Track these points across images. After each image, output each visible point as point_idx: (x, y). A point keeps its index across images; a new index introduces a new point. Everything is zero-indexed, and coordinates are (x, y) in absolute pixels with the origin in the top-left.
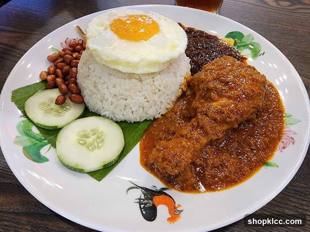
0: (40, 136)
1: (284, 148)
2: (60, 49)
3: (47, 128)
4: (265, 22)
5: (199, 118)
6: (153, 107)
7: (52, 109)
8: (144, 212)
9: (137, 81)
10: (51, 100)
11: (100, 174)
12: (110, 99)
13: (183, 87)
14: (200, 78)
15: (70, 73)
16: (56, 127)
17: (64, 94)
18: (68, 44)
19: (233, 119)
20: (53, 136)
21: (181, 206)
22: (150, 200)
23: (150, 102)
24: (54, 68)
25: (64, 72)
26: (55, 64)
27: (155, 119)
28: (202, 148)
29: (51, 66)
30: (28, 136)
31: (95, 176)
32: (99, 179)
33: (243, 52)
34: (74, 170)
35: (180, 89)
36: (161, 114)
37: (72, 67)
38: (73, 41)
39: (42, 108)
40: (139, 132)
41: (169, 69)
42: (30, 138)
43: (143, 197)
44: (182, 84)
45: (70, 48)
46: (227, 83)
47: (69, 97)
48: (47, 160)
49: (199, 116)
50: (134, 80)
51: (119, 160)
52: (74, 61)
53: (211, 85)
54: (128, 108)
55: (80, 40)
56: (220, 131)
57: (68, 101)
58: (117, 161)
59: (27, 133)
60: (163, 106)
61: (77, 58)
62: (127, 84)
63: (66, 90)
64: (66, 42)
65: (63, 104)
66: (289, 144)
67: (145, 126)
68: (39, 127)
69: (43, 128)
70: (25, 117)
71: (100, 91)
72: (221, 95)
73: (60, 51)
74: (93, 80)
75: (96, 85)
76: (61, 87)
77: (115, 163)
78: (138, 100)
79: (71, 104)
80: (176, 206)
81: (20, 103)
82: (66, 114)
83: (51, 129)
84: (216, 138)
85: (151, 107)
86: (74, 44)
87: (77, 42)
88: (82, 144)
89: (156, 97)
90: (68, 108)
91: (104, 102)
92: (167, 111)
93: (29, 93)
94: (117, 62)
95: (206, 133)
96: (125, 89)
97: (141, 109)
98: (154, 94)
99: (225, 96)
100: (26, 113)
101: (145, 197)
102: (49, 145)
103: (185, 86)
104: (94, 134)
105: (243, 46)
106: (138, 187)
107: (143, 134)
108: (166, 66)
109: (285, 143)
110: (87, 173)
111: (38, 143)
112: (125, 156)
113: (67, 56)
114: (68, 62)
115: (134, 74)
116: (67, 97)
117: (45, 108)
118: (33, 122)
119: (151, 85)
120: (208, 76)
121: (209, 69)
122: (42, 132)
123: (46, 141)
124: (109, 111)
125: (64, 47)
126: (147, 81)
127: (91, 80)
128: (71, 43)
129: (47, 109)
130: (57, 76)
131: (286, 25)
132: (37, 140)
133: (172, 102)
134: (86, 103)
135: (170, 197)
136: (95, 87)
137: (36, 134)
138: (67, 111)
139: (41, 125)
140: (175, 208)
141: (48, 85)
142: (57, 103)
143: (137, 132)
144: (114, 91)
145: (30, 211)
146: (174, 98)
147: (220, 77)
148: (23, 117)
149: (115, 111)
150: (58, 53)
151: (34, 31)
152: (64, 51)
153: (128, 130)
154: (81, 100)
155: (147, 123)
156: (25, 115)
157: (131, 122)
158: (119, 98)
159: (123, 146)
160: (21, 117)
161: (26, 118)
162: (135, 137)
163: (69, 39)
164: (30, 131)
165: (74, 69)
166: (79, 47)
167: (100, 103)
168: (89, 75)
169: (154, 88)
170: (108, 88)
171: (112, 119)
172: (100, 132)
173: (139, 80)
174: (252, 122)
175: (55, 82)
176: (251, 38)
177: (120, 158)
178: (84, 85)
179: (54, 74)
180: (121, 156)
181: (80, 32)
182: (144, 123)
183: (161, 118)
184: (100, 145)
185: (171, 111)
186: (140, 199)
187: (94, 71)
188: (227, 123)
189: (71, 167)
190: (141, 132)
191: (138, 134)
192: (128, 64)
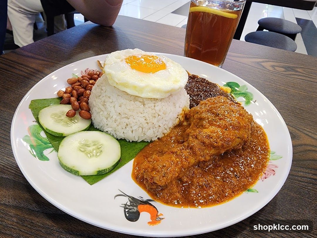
0: (46, 140)
1: (265, 178)
2: (80, 76)
3: (54, 134)
4: (262, 80)
5: (189, 140)
6: (152, 129)
7: (62, 120)
8: (127, 215)
9: (140, 104)
10: (63, 112)
11: (93, 179)
12: (115, 117)
13: (180, 117)
14: (195, 109)
15: (84, 94)
16: (62, 134)
17: (75, 109)
18: (87, 73)
19: (220, 144)
20: (57, 142)
21: (163, 215)
22: (135, 207)
23: (149, 124)
24: (71, 89)
25: (79, 93)
26: (73, 86)
27: (151, 142)
28: (189, 167)
29: (69, 87)
30: (36, 137)
31: (88, 180)
32: (91, 183)
33: (238, 99)
34: (70, 172)
35: (178, 118)
36: (157, 137)
37: (86, 90)
38: (92, 72)
39: (54, 117)
40: (135, 150)
41: (170, 99)
42: (37, 140)
43: (129, 204)
44: (180, 114)
45: (89, 77)
46: (217, 115)
47: (79, 112)
48: (48, 159)
49: (191, 138)
50: (138, 103)
51: (113, 171)
52: (90, 85)
53: (204, 115)
54: (129, 126)
55: (98, 71)
56: (208, 154)
57: (77, 116)
58: (111, 171)
59: (36, 135)
60: (160, 130)
61: (93, 84)
62: (132, 105)
63: (78, 107)
64: (85, 71)
65: (73, 117)
66: (270, 175)
67: (141, 146)
68: (47, 132)
69: (50, 133)
70: (37, 122)
71: (107, 108)
72: (211, 124)
73: (79, 77)
74: (103, 99)
75: (105, 103)
76: (74, 103)
77: (109, 172)
78: (139, 120)
79: (79, 118)
80: (159, 214)
81: (35, 110)
82: (73, 125)
83: (58, 135)
84: (203, 159)
85: (150, 129)
86: (92, 74)
87: (95, 73)
88: (82, 151)
89: (155, 121)
90: (76, 121)
91: (109, 119)
92: (163, 135)
93: (45, 105)
94: (126, 85)
95: (194, 154)
96: (129, 109)
97: (141, 129)
98: (154, 118)
99: (215, 125)
100: (39, 119)
101: (131, 204)
102: (52, 149)
103: (182, 117)
104: (94, 145)
105: (238, 94)
106: (125, 195)
107: (139, 152)
108: (167, 95)
109: (267, 174)
110: (81, 176)
111: (43, 145)
112: (118, 168)
113: (84, 81)
114: (84, 86)
115: (139, 97)
116: (77, 112)
117: (56, 118)
118: (43, 127)
119: (152, 109)
120: (202, 108)
121: (203, 103)
122: (49, 137)
123: (50, 145)
124: (112, 128)
125: (83, 75)
126: (150, 105)
127: (101, 99)
128: (90, 73)
129: (58, 119)
130: (72, 96)
131: (280, 85)
132: (42, 142)
133: (169, 128)
134: (93, 120)
135: (154, 207)
136: (104, 105)
137: (43, 137)
138: (75, 123)
139: (50, 130)
140: (157, 216)
141: (63, 101)
142: (68, 114)
143: (134, 150)
144: (119, 110)
145: (20, 205)
146: (171, 125)
147: (212, 110)
148: (35, 122)
149: (117, 128)
150: (77, 78)
151: (60, 62)
152: (83, 78)
153: (126, 147)
154: (89, 116)
155: (144, 144)
156: (38, 121)
157: (129, 141)
158: (122, 117)
159: (119, 159)
160: (33, 121)
161: (38, 124)
162: (131, 154)
163: (88, 70)
164: (38, 134)
165: (88, 92)
166: (96, 76)
167: (105, 120)
168: (100, 95)
169: (154, 112)
170: (114, 107)
171: (113, 136)
172: (100, 144)
173: (142, 104)
174: (239, 153)
175: (70, 99)
176: (245, 88)
177: (114, 169)
178: (94, 103)
179: (70, 94)
180: (116, 168)
181: (99, 66)
182: (141, 144)
183: (157, 141)
184: (98, 154)
185: (167, 136)
186: (126, 205)
187: (106, 91)
188: (214, 147)
189: (68, 168)
190: (137, 151)
191: (134, 151)
192: (135, 87)
